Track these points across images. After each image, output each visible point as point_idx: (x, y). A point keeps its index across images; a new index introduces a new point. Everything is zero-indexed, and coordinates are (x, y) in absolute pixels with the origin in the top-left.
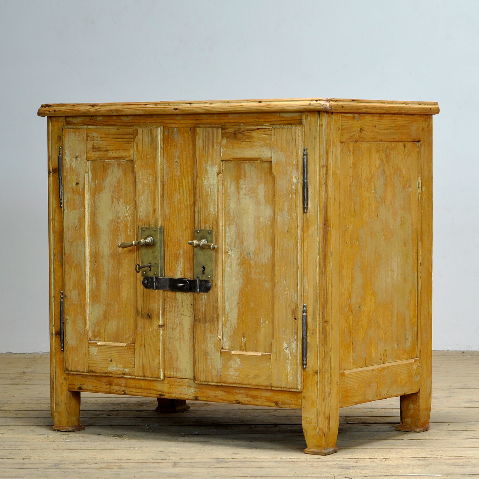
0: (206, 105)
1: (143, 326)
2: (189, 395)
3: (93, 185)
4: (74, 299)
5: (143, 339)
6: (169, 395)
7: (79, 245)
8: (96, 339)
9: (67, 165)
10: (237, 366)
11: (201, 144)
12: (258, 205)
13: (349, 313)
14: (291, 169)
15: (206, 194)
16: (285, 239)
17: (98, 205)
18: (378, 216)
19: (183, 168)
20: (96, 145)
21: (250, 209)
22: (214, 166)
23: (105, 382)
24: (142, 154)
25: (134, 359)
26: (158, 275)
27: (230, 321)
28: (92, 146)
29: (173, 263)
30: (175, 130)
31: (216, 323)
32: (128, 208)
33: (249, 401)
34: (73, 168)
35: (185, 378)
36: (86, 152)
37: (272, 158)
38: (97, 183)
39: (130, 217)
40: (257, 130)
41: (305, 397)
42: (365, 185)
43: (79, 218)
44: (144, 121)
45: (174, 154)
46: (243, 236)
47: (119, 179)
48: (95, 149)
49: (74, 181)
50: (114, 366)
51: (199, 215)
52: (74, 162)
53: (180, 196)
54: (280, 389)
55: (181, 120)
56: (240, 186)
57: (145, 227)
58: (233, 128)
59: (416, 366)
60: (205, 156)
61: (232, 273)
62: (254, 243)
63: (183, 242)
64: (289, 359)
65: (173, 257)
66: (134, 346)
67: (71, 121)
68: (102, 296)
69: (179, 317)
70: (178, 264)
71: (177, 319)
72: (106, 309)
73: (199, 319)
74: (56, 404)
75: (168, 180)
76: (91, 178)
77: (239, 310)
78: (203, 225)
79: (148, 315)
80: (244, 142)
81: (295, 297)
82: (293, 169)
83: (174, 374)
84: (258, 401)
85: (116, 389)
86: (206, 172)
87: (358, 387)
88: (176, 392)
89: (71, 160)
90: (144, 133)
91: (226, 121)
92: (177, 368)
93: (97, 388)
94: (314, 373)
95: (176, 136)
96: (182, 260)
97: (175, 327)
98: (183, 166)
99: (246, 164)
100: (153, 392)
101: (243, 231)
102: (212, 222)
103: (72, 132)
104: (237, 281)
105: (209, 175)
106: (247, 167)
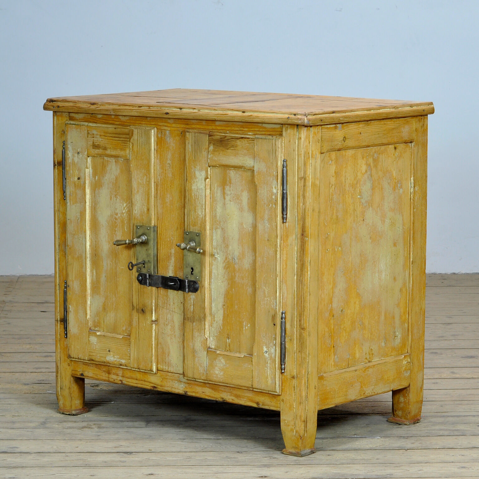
0: (195, 111)
1: (137, 320)
2: (179, 390)
3: (93, 181)
4: (76, 289)
5: (137, 332)
6: (162, 388)
7: (81, 238)
8: (96, 329)
9: (69, 159)
10: (222, 365)
11: (190, 148)
12: (241, 212)
13: (330, 318)
14: (271, 179)
15: (195, 198)
16: (266, 247)
17: (98, 200)
18: (364, 220)
19: (174, 170)
20: (96, 142)
21: (234, 214)
22: (202, 171)
23: (104, 371)
24: (137, 154)
25: (130, 351)
26: (152, 272)
27: (216, 321)
28: (92, 143)
29: (166, 262)
30: (168, 132)
31: (203, 322)
32: (125, 205)
33: (233, 400)
34: (75, 162)
35: (176, 372)
36: (87, 149)
37: (254, 167)
38: (97, 178)
39: (127, 215)
40: (241, 139)
41: (283, 400)
42: (349, 192)
43: (80, 212)
44: (139, 122)
45: (166, 156)
46: (228, 241)
47: (117, 176)
48: (95, 146)
49: (76, 176)
50: (112, 356)
51: (189, 217)
53: (172, 197)
54: (261, 391)
55: (172, 123)
56: (225, 192)
57: (140, 225)
58: (219, 135)
59: (406, 362)
60: (193, 160)
61: (218, 275)
62: (238, 248)
63: (174, 242)
64: (269, 362)
65: (165, 255)
66: (130, 339)
68: (102, 289)
69: (170, 314)
70: (170, 262)
71: (169, 316)
72: (105, 301)
73: (188, 317)
74: (61, 388)
75: (161, 180)
76: (91, 173)
77: (224, 312)
78: (192, 227)
79: (142, 310)
80: (229, 150)
81: (274, 303)
82: (273, 179)
83: (165, 368)
84: (242, 400)
85: (114, 378)
86: (195, 176)
87: (338, 388)
88: (167, 385)
89: (73, 155)
90: (139, 134)
91: (214, 127)
92: (168, 363)
94: (291, 377)
95: (168, 138)
96: (173, 259)
97: (167, 323)
98: (174, 168)
99: (231, 171)
100: (147, 384)
101: (228, 236)
102: (200, 225)
103: (75, 128)
104: (222, 284)
105: (198, 180)
106: (232, 173)
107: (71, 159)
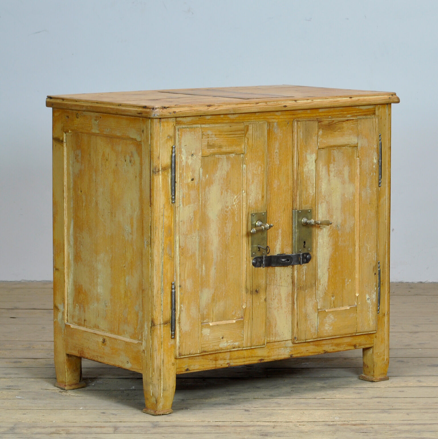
0: (309, 101)
1: (251, 301)
2: (285, 355)
3: (203, 180)
4: (188, 288)
5: (251, 312)
6: (269, 358)
7: (194, 236)
9: (183, 162)
10: (331, 321)
11: (302, 136)
12: (343, 184)
14: (372, 152)
15: (306, 179)
16: (368, 210)
17: (208, 197)
19: (282, 157)
20: (211, 142)
21: (337, 188)
22: (312, 154)
23: (211, 359)
24: (252, 147)
25: (243, 332)
27: (322, 284)
28: (207, 143)
29: (273, 242)
30: (275, 124)
31: (314, 288)
32: (235, 197)
33: (333, 349)
34: (188, 165)
35: (282, 340)
36: (202, 150)
37: (358, 144)
38: (207, 177)
39: (237, 206)
40: (346, 121)
41: (376, 336)
43: (194, 212)
44: (248, 118)
45: (274, 146)
46: (332, 211)
47: (228, 171)
48: (210, 146)
49: (189, 177)
50: (225, 342)
51: (301, 197)
52: (190, 160)
53: (279, 183)
55: (280, 115)
56: (330, 169)
57: (254, 213)
58: (327, 120)
60: (305, 146)
61: (323, 243)
62: (341, 216)
63: (282, 222)
64: (370, 307)
65: (273, 236)
66: (243, 321)
67: (181, 121)
68: (211, 281)
69: (277, 289)
70: (277, 242)
72: (214, 292)
73: (301, 287)
74: (163, 390)
76: (202, 173)
77: (329, 274)
78: (304, 206)
79: (256, 291)
80: (336, 132)
81: (375, 256)
82: (374, 152)
83: (272, 339)
84: (341, 347)
85: (221, 363)
86: (306, 160)
88: (274, 354)
89: (187, 158)
90: (254, 128)
91: (318, 114)
92: (275, 334)
93: (204, 366)
95: (276, 130)
96: (280, 239)
97: (274, 297)
98: (282, 156)
99: (334, 150)
100: (255, 358)
101: (332, 207)
102: (311, 202)
103: (189, 131)
104: (327, 250)
105: (309, 162)
106: (335, 152)
107: (184, 162)
